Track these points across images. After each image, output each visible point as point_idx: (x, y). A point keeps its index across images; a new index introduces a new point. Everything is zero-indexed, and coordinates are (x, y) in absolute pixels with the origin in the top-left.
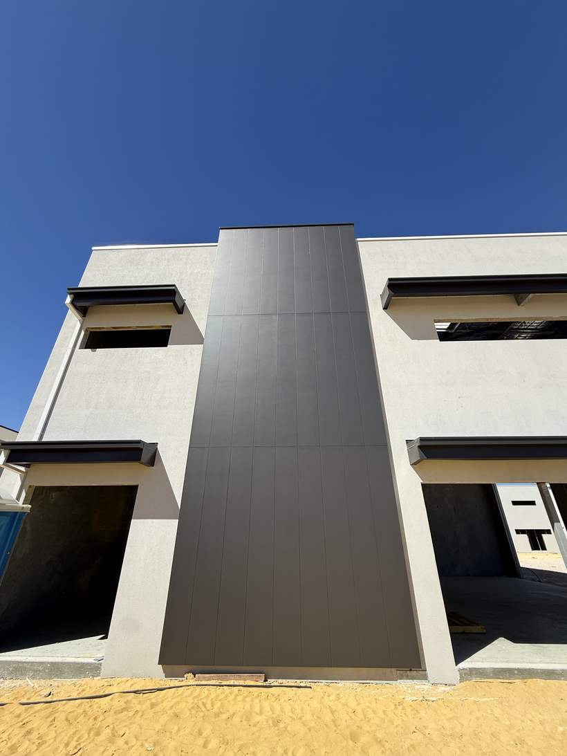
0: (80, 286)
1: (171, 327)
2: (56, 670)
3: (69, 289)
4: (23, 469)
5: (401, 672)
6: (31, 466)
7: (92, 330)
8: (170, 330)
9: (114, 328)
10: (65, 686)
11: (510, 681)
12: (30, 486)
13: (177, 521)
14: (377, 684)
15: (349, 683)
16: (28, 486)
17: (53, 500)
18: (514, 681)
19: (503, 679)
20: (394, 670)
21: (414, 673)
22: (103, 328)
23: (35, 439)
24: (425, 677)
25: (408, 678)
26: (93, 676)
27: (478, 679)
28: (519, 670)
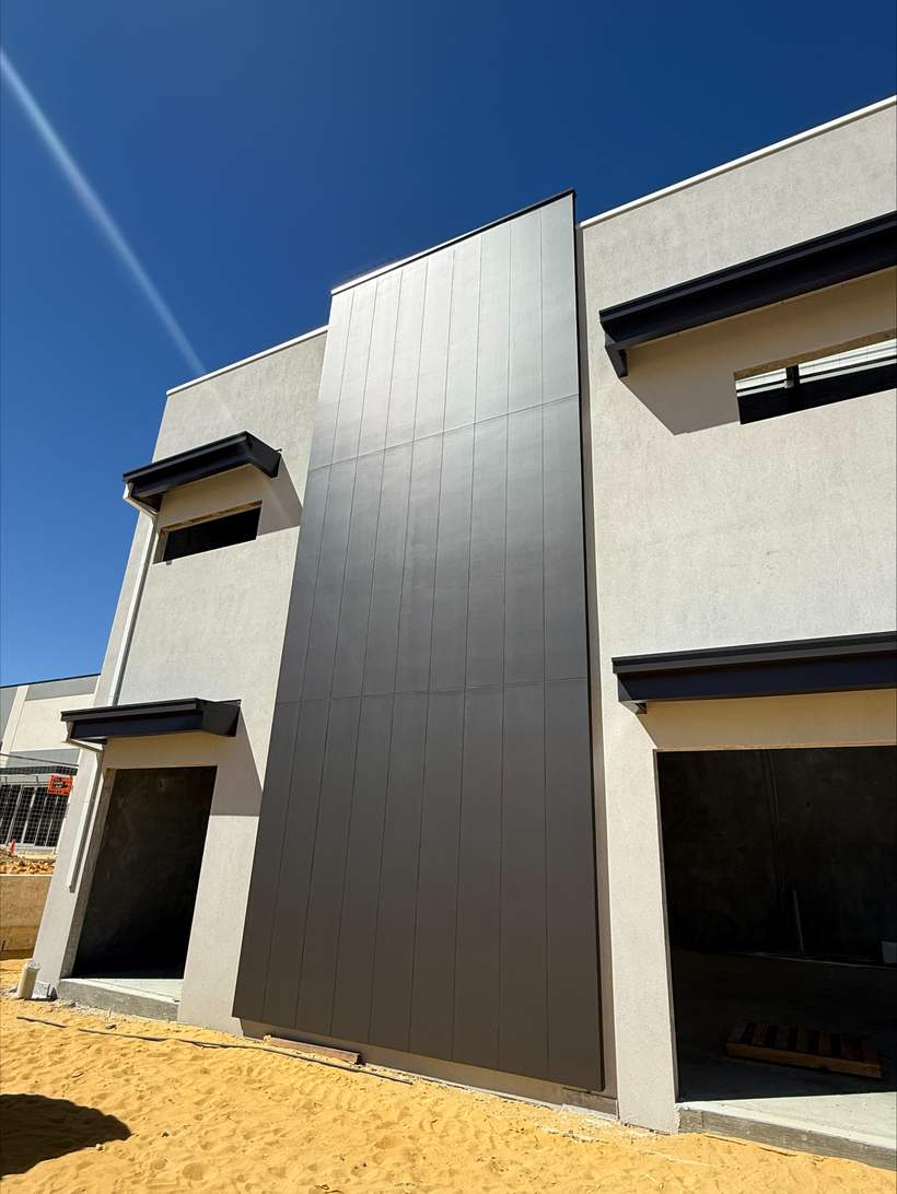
0: (154, 460)
1: (260, 502)
2: (135, 1005)
3: (125, 476)
4: (99, 747)
5: (570, 1093)
6: (109, 742)
7: (171, 530)
8: (259, 509)
9: (194, 521)
10: (137, 1024)
11: (785, 1151)
12: (108, 769)
13: (256, 819)
14: (527, 1103)
15: (479, 1093)
16: (105, 770)
17: (163, 789)
18: (797, 1153)
19: (773, 1144)
20: (559, 1086)
21: (593, 1099)
22: (180, 524)
23: (110, 704)
24: (612, 1110)
25: (581, 1104)
26: (170, 1020)
27: (716, 1134)
28: (810, 1135)
